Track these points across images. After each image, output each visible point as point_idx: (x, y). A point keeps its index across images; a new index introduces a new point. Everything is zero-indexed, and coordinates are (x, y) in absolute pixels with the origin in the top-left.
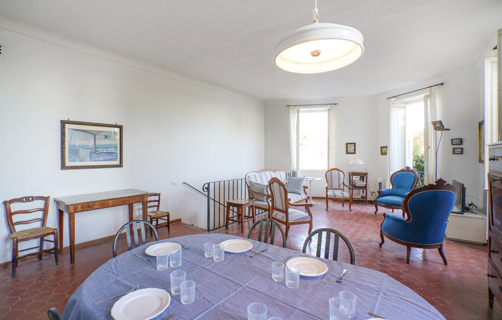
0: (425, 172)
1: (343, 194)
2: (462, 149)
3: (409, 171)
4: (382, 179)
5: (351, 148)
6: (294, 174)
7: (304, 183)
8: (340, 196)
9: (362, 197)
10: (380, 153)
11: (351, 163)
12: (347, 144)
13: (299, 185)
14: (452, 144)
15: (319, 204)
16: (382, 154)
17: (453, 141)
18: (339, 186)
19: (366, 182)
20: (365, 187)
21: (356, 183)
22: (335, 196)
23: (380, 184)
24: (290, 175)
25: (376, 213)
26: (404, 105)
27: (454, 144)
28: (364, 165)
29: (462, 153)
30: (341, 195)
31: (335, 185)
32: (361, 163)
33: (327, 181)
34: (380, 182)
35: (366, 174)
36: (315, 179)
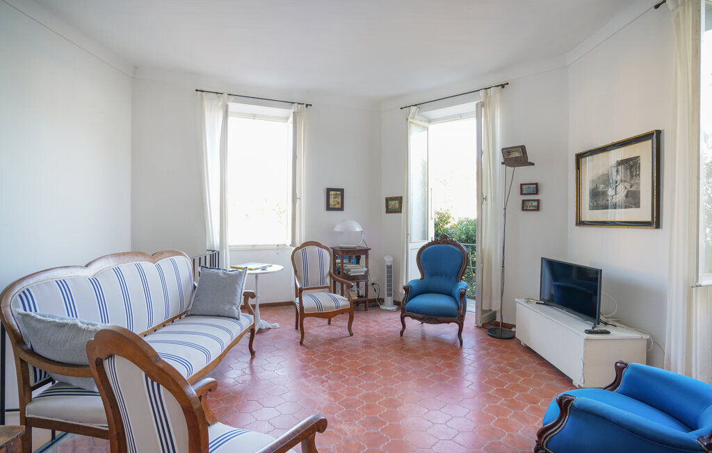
0: (477, 245)
1: (335, 300)
2: (538, 201)
3: (448, 243)
4: (392, 259)
5: (334, 199)
6: (215, 258)
7: (244, 286)
8: (331, 308)
9: (359, 296)
10: (385, 209)
11: (338, 229)
12: (329, 190)
13: (233, 292)
14: (522, 194)
15: (277, 325)
16: (388, 211)
17: (524, 187)
18: (322, 280)
19: (367, 266)
20: (365, 276)
21: (349, 270)
22: (320, 307)
23: (389, 267)
24: (203, 264)
25: (402, 333)
26: (426, 124)
27: (524, 192)
28: (362, 232)
29: (538, 208)
30: (333, 304)
31: (314, 278)
32: (358, 229)
33: (296, 271)
34: (389, 264)
35: (365, 251)
36: (269, 270)
